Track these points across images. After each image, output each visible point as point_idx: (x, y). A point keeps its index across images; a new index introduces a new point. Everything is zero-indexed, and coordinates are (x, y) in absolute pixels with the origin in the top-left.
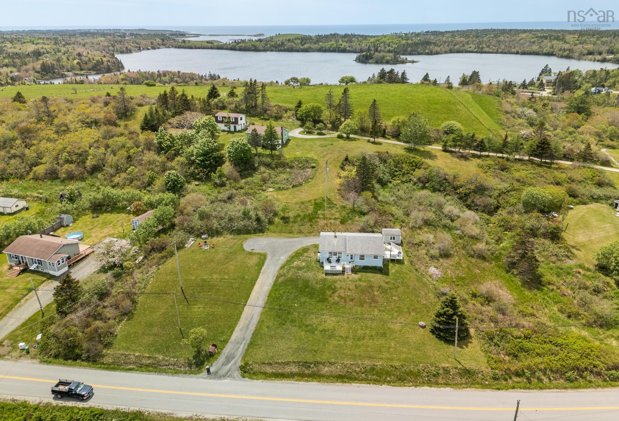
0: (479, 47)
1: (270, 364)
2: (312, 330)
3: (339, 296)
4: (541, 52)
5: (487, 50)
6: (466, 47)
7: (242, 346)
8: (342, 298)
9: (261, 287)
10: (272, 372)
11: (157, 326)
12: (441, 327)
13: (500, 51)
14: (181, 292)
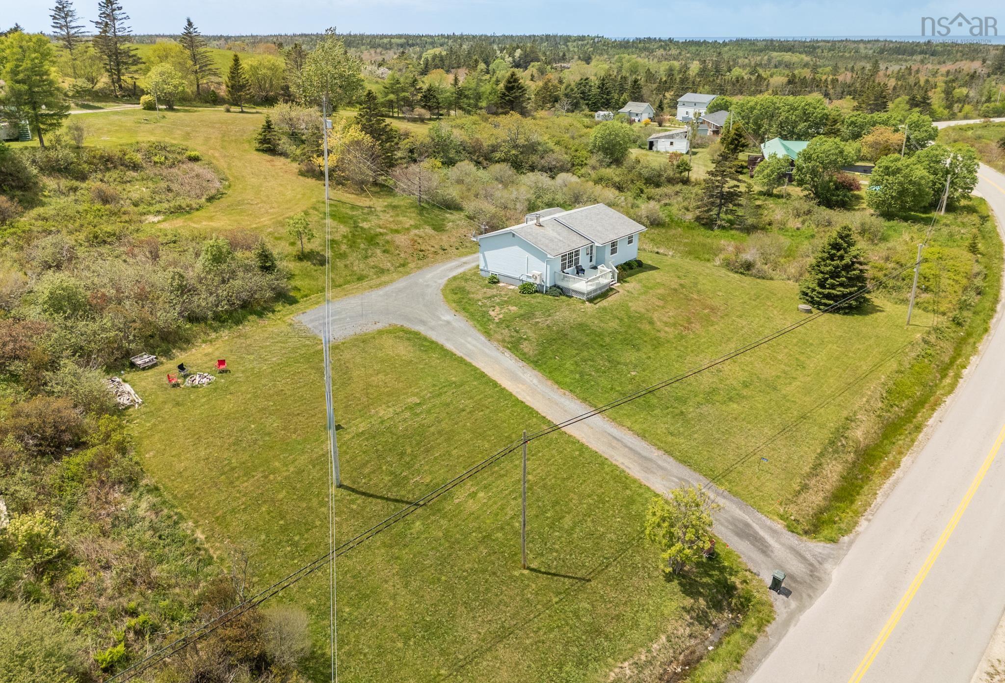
1: (805, 488)
2: (734, 395)
3: (666, 324)
7: (714, 496)
14: (354, 496)
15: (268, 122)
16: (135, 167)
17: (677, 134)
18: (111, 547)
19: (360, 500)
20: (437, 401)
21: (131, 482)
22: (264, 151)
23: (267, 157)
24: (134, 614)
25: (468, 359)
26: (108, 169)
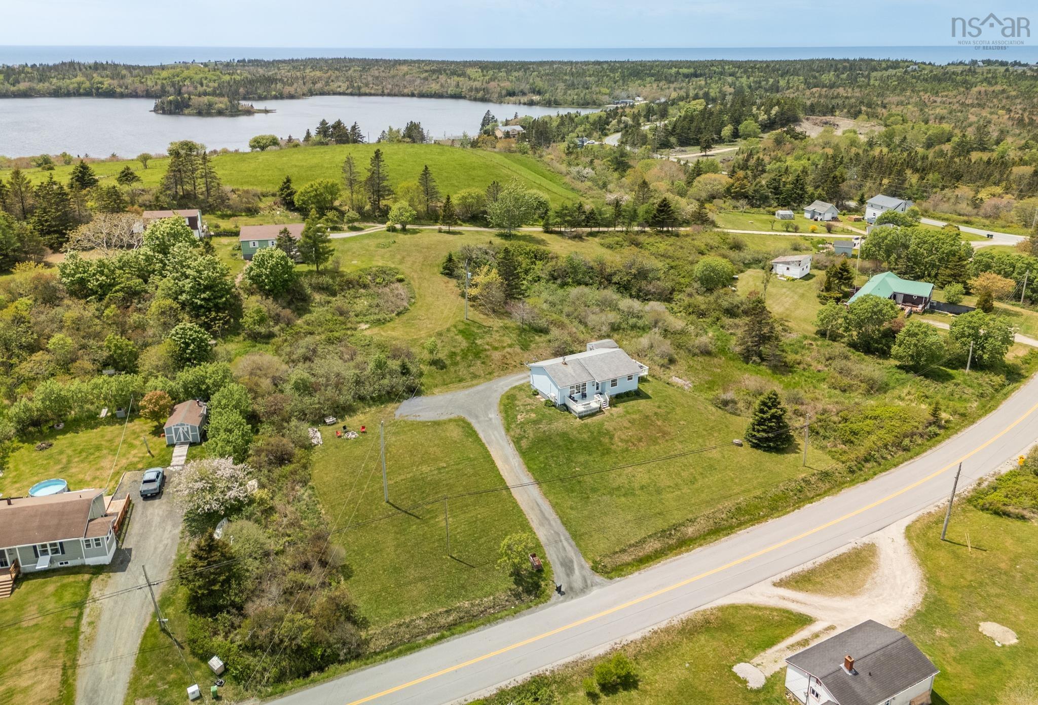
0: (353, 87)
1: (623, 551)
2: (629, 493)
3: (622, 440)
4: (445, 94)
5: (367, 91)
6: (333, 86)
7: (565, 544)
8: (627, 441)
9: (506, 460)
10: (633, 559)
11: (407, 567)
12: (770, 435)
13: (386, 91)
14: (392, 508)
15: (450, 255)
16: (365, 286)
17: (793, 262)
18: (290, 509)
19: (394, 510)
20: (455, 467)
21: (305, 483)
22: (446, 274)
23: (446, 279)
24: (289, 536)
25: (487, 445)
26: (349, 288)
